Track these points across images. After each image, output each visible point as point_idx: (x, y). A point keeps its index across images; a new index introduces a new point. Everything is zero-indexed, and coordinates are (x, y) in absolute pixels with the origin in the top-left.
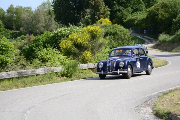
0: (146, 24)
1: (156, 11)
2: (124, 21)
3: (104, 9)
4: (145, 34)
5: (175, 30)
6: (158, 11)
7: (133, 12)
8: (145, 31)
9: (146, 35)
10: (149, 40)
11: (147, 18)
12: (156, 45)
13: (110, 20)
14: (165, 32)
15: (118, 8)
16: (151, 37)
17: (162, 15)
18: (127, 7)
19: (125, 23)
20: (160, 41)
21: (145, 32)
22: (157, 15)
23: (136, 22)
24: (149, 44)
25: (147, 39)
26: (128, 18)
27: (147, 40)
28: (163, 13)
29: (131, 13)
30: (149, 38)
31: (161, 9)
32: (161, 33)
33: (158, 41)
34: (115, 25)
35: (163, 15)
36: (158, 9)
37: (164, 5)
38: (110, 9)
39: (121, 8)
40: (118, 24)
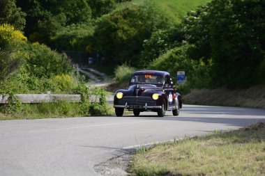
0: (93, 46)
1: (113, 23)
2: (52, 38)
3: (14, 12)
4: (91, 64)
5: (147, 60)
6: (116, 23)
7: (69, 23)
8: (90, 58)
9: (91, 66)
10: (97, 75)
11: (96, 34)
12: (111, 86)
13: (25, 35)
14: (128, 63)
15: (41, 13)
16: (101, 71)
17: (124, 31)
18: (59, 12)
19: (53, 41)
20: (118, 79)
21: (90, 62)
22: (116, 30)
23: (75, 41)
24: (97, 83)
25: (94, 74)
26: (58, 34)
27: (93, 77)
28: (126, 27)
29: (64, 24)
30: (97, 72)
31: (123, 19)
32: (121, 65)
33: (115, 79)
34: (34, 44)
35: (126, 31)
36: (117, 19)
37: (128, 14)
38: (25, 14)
39: (48, 13)
40: (41, 43)
